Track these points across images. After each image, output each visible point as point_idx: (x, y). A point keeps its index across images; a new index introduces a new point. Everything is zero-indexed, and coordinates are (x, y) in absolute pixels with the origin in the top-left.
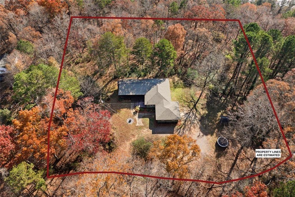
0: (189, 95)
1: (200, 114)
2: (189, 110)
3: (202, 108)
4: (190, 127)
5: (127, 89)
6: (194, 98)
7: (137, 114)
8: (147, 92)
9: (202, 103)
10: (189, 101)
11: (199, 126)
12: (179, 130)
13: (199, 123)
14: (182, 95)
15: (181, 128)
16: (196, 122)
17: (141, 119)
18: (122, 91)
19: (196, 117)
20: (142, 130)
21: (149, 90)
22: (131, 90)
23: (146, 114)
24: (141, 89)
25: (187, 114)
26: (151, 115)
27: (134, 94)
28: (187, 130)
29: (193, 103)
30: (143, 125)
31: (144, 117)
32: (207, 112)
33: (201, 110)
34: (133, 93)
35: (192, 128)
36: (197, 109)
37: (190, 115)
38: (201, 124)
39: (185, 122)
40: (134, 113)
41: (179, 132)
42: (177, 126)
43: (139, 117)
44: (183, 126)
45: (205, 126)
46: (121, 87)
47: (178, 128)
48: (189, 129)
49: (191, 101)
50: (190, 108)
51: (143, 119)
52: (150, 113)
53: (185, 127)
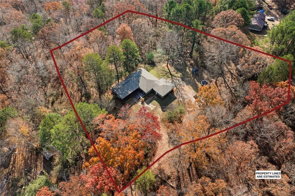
0: (161, 71)
1: (179, 77)
2: (171, 79)
3: (176, 73)
4: (181, 88)
5: (124, 91)
6: (166, 71)
7: (144, 103)
8: (138, 84)
9: (173, 71)
10: (165, 74)
11: (185, 84)
12: (178, 94)
13: (184, 82)
14: (157, 73)
15: (177, 92)
16: (181, 83)
17: (150, 104)
18: (121, 95)
19: (178, 80)
20: (158, 110)
21: (139, 82)
22: (127, 90)
23: (150, 99)
24: (133, 86)
25: (172, 82)
26: (154, 98)
27: (132, 92)
28: (182, 90)
29: (168, 74)
30: (155, 107)
31: (151, 102)
32: (181, 74)
33: (177, 74)
34: (130, 91)
35: (183, 87)
36: (174, 75)
37: (175, 81)
38: (185, 82)
39: (176, 87)
40: (142, 104)
41: (179, 95)
42: (174, 93)
43: (148, 104)
44: (178, 90)
45: (188, 82)
46: (119, 93)
47: (176, 93)
48: (182, 89)
49: (166, 73)
50: (170, 78)
51: (151, 103)
52: (152, 97)
53: (179, 90)
